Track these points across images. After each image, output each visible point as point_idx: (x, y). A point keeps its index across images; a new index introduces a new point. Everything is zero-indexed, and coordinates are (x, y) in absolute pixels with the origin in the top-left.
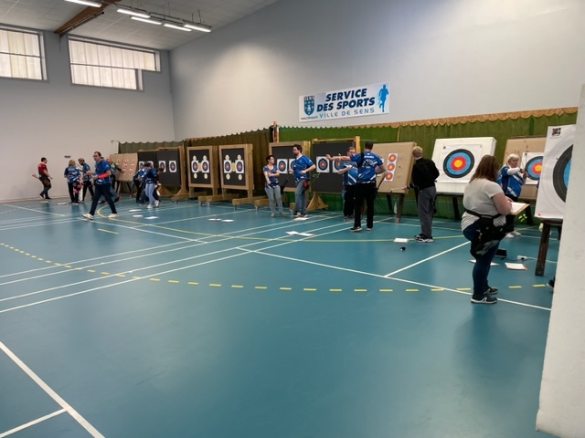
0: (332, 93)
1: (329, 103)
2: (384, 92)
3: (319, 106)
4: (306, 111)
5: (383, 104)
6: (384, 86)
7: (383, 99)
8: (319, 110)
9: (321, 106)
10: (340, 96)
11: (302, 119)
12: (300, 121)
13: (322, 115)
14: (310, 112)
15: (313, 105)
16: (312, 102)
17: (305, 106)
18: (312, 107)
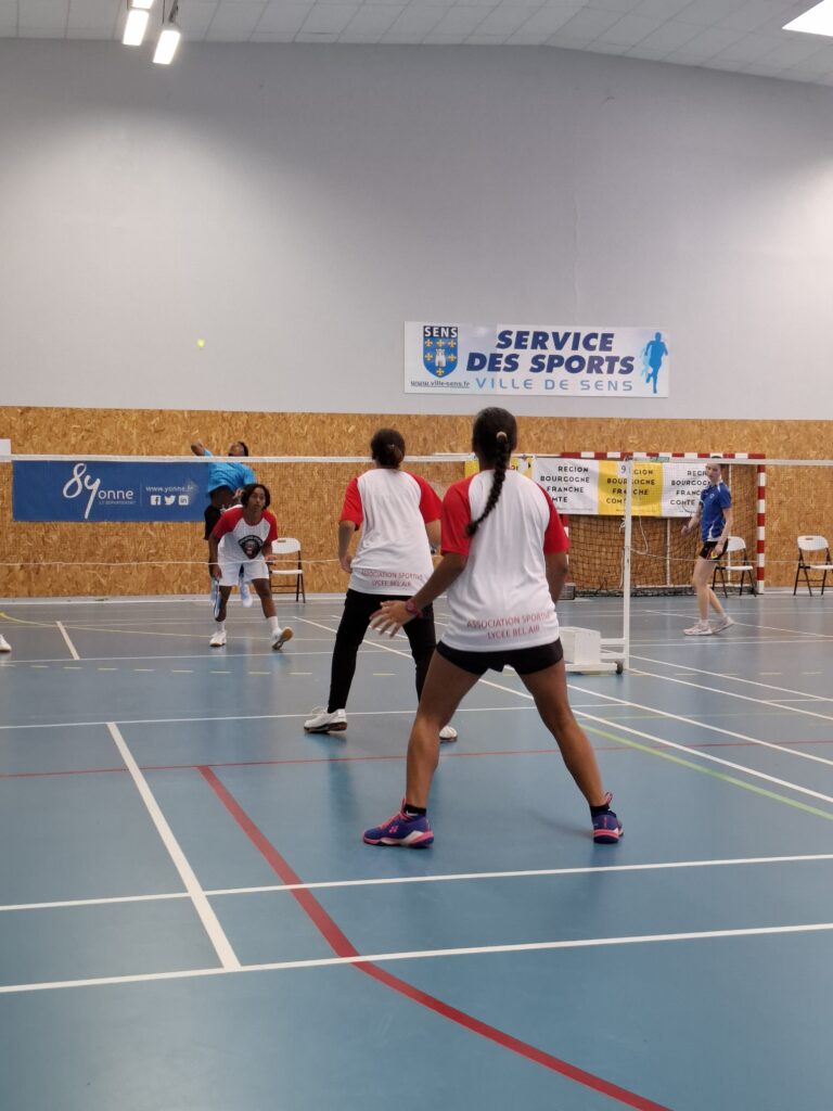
0: (515, 329)
1: (506, 352)
2: (656, 351)
3: (473, 356)
4: (431, 367)
5: (654, 375)
6: (658, 336)
7: (655, 362)
8: (471, 367)
9: (482, 357)
10: (540, 339)
11: (413, 384)
12: (409, 388)
13: (485, 380)
14: (443, 368)
15: (454, 350)
16: (452, 344)
17: (426, 350)
18: (452, 357)
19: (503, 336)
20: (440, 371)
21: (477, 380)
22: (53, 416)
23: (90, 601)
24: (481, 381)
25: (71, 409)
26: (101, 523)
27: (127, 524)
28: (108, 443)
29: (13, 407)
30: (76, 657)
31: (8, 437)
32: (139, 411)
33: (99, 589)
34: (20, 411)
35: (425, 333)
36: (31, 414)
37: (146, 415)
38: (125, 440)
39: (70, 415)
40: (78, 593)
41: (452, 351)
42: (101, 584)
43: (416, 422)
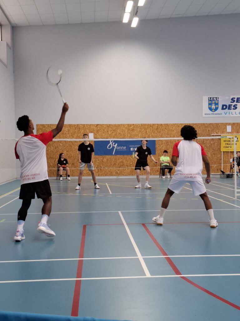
0: (236, 97)
1: (233, 104)
3: (223, 106)
4: (210, 109)
8: (223, 109)
9: (226, 106)
11: (205, 114)
12: (204, 116)
13: (227, 112)
14: (214, 109)
15: (218, 104)
16: (217, 102)
17: (209, 104)
18: (217, 106)
19: (232, 99)
20: (213, 110)
21: (225, 112)
22: (105, 126)
23: (115, 177)
24: (226, 113)
25: (109, 124)
26: (117, 156)
27: (124, 156)
28: (119, 133)
29: (94, 124)
30: (111, 193)
31: (93, 133)
32: (127, 124)
33: (117, 174)
34: (96, 125)
35: (209, 99)
36: (99, 126)
37: (129, 125)
38: (124, 132)
39: (109, 126)
40: (111, 175)
41: (217, 104)
42: (118, 173)
43: (206, 125)
